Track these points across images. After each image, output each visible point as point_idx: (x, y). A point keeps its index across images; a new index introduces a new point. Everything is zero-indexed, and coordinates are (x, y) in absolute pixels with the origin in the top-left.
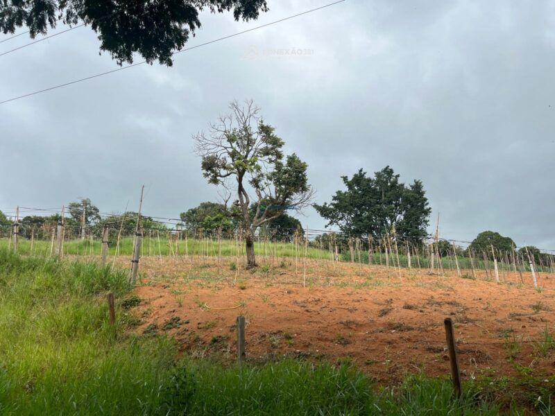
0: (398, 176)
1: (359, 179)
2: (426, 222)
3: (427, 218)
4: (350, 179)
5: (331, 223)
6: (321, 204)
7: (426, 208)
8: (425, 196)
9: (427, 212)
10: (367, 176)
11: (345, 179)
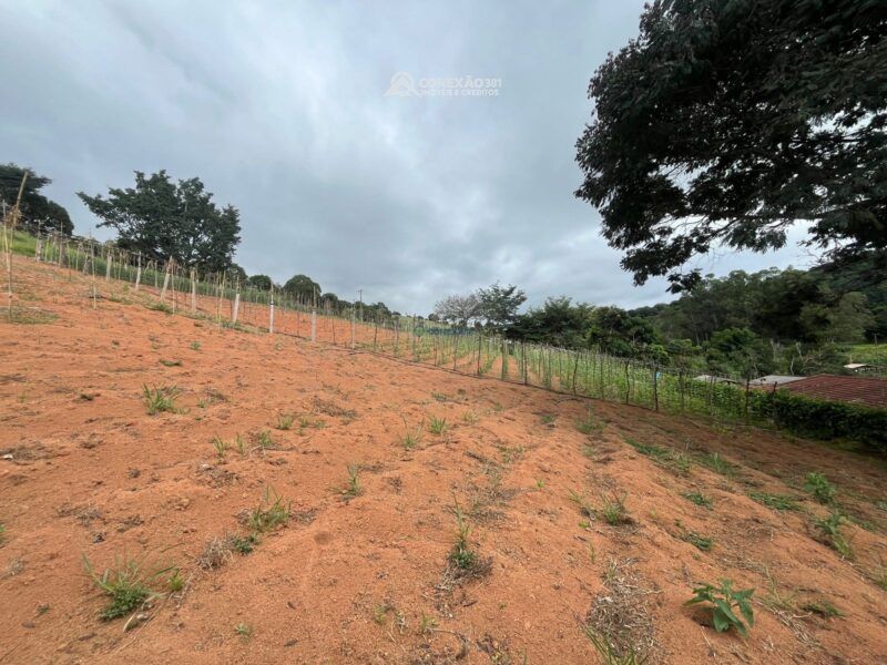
0: (210, 195)
1: (159, 181)
2: (233, 250)
3: (235, 247)
4: (148, 177)
5: (107, 224)
6: (93, 196)
7: (236, 235)
8: (239, 225)
9: (236, 241)
10: (170, 181)
11: (140, 175)
